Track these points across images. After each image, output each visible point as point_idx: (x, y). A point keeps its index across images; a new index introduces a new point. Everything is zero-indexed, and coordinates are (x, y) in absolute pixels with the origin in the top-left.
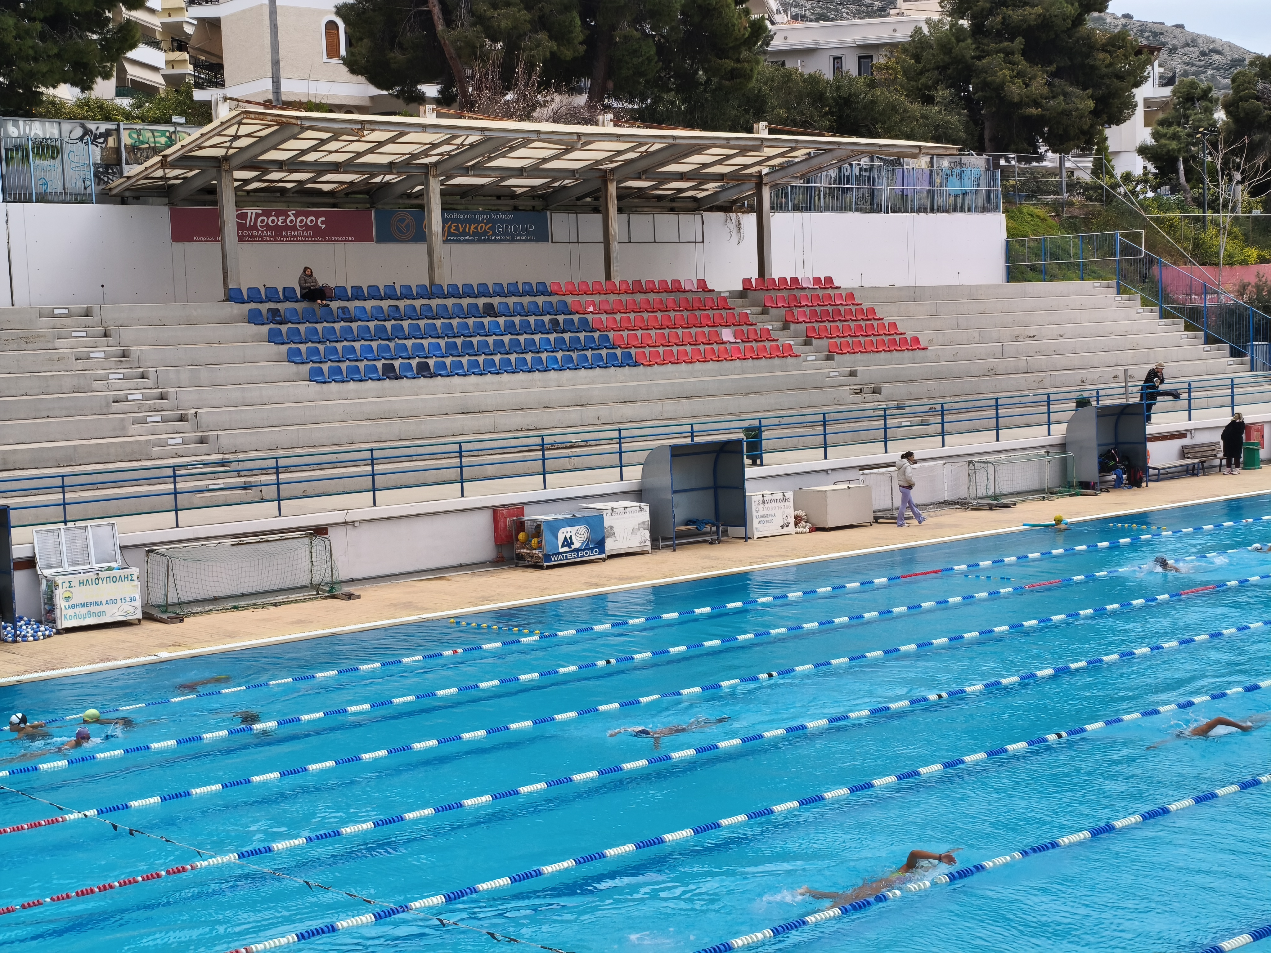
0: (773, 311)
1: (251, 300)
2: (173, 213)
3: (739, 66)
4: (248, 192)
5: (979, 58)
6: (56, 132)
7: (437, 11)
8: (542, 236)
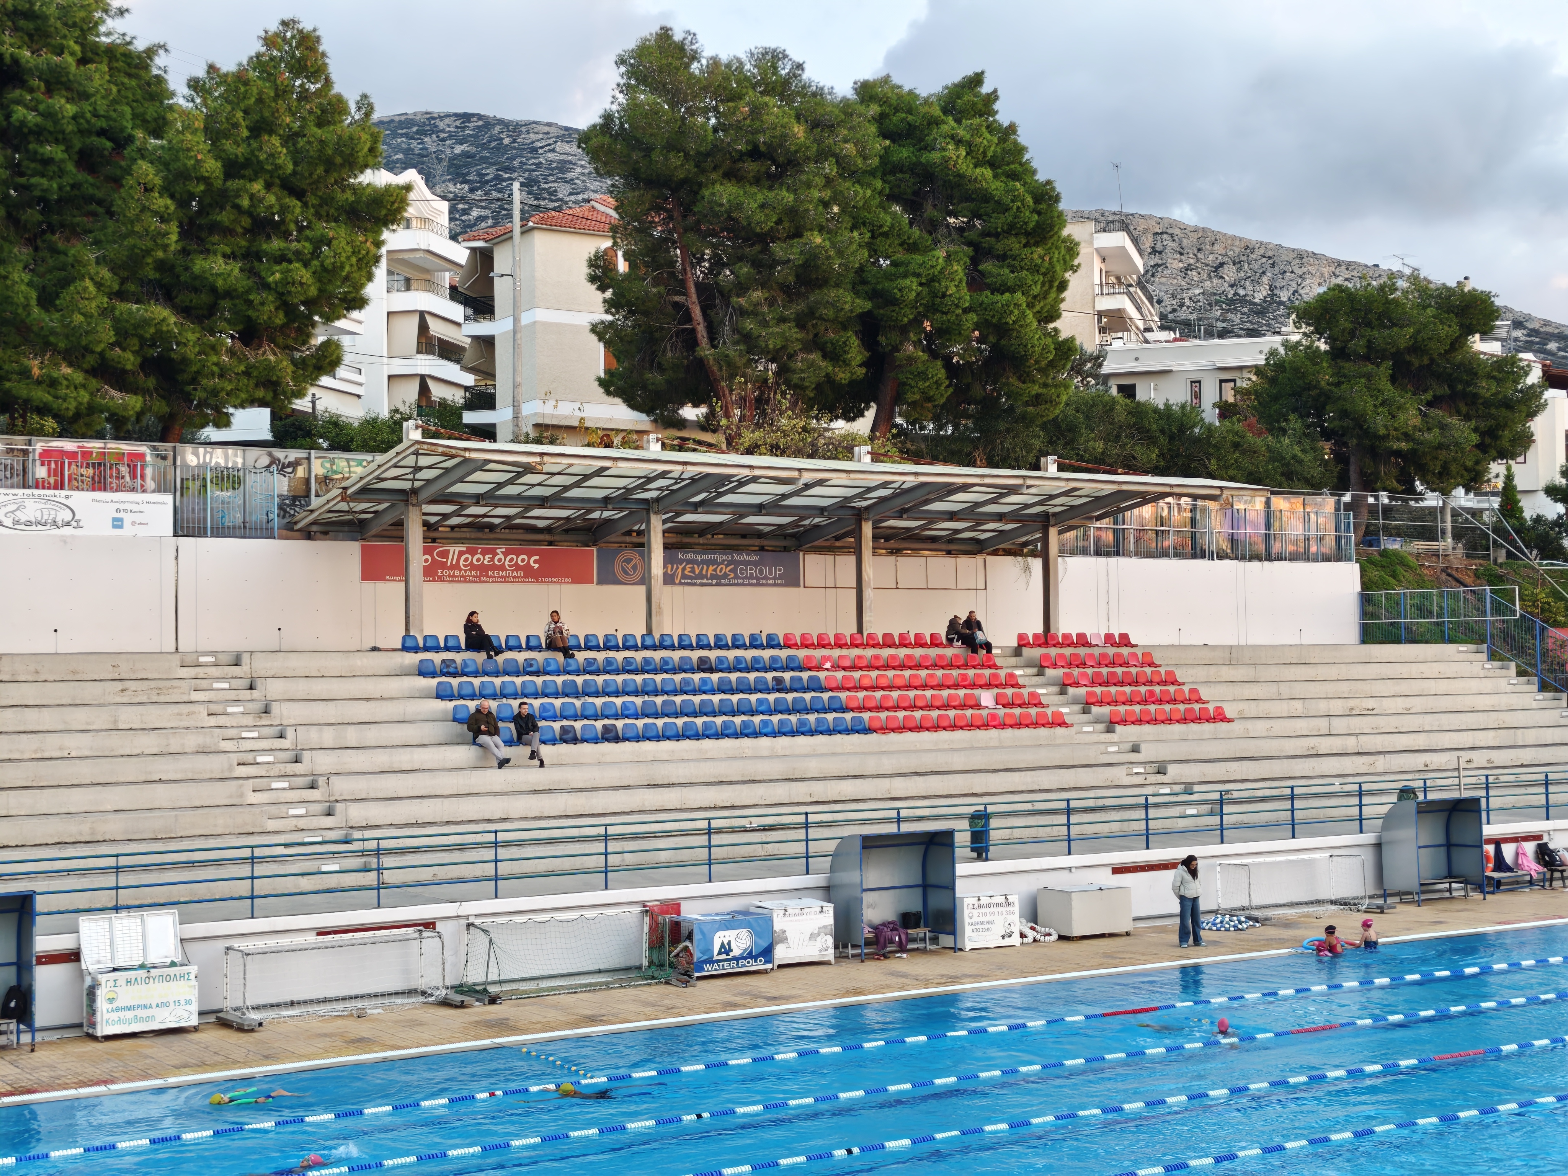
0: (1050, 672)
1: (426, 649)
2: (364, 550)
3: (1044, 391)
4: (453, 528)
5: (1338, 384)
6: (240, 461)
7: (701, 330)
8: (793, 579)
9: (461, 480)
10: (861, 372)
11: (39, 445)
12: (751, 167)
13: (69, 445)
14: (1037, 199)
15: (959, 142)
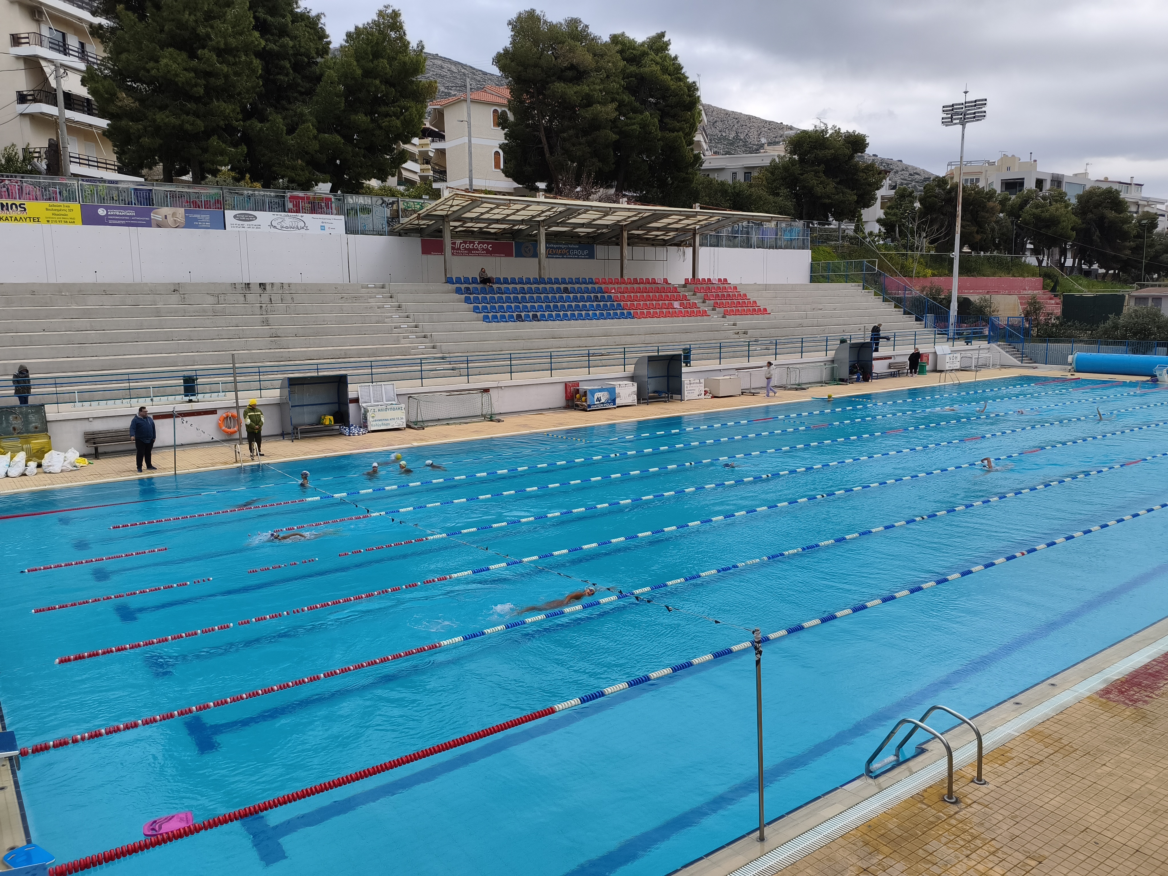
0: (698, 294)
1: (457, 283)
2: (422, 241)
3: (687, 176)
4: (457, 232)
5: (802, 174)
6: (370, 201)
7: (546, 147)
8: (591, 256)
9: (469, 211)
10: (613, 166)
11: (288, 194)
12: (570, 74)
13: (301, 194)
14: (689, 91)
15: (657, 63)
